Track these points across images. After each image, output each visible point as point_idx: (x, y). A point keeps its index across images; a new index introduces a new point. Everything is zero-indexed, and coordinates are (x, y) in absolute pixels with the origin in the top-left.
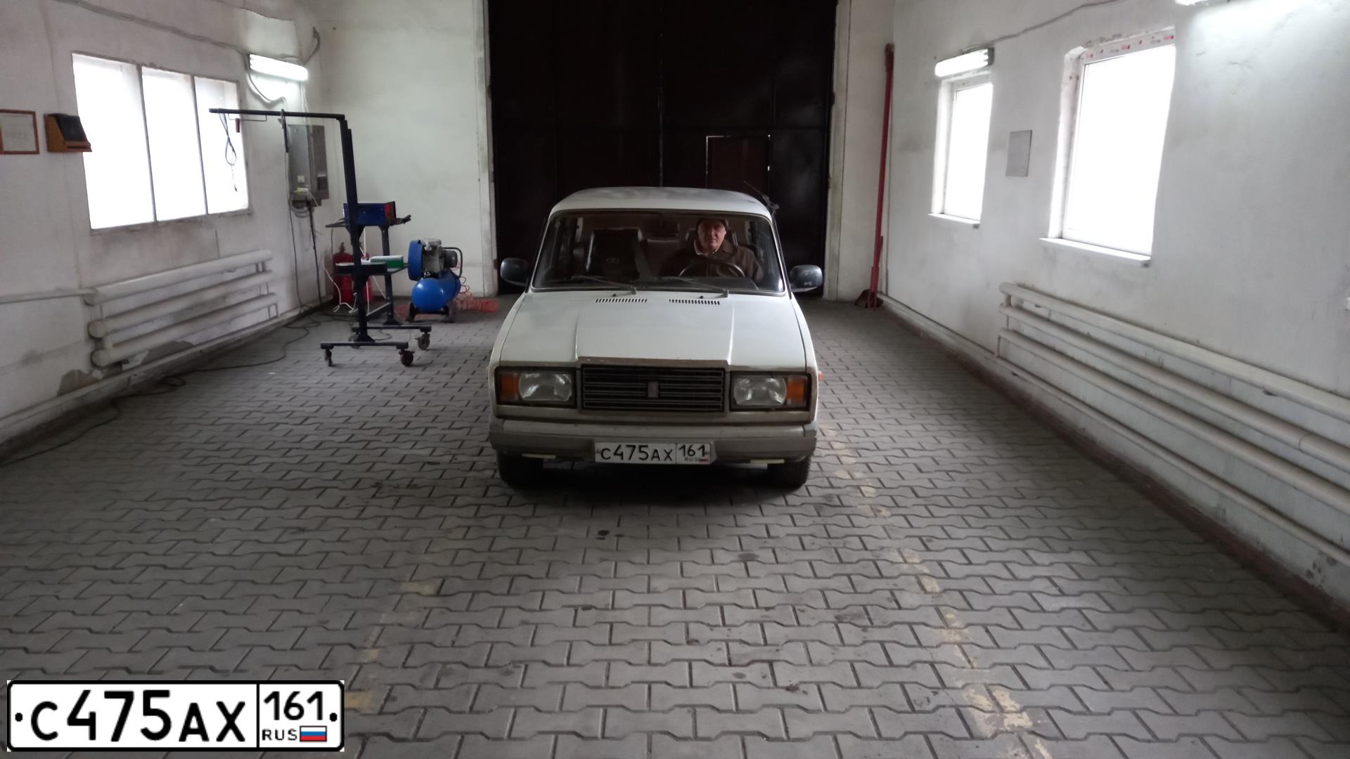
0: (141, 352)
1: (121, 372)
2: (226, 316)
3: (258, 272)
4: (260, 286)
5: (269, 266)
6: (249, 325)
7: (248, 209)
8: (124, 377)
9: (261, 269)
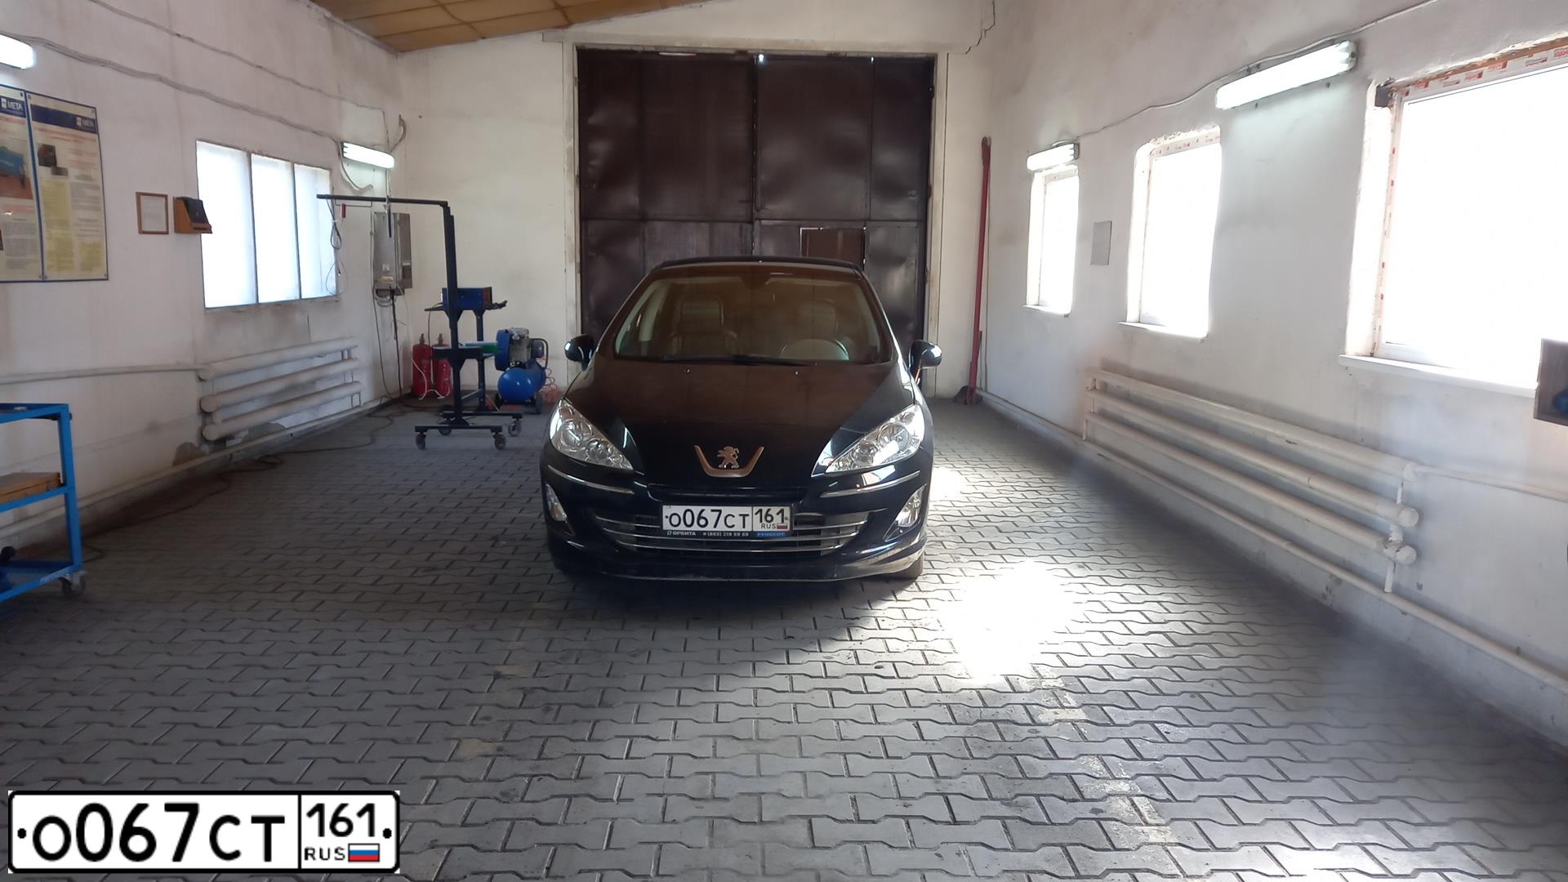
0: (244, 430)
1: (225, 448)
2: (316, 400)
3: (343, 360)
4: (344, 373)
5: (354, 353)
6: (334, 412)
7: (336, 296)
8: (226, 453)
9: (346, 357)
